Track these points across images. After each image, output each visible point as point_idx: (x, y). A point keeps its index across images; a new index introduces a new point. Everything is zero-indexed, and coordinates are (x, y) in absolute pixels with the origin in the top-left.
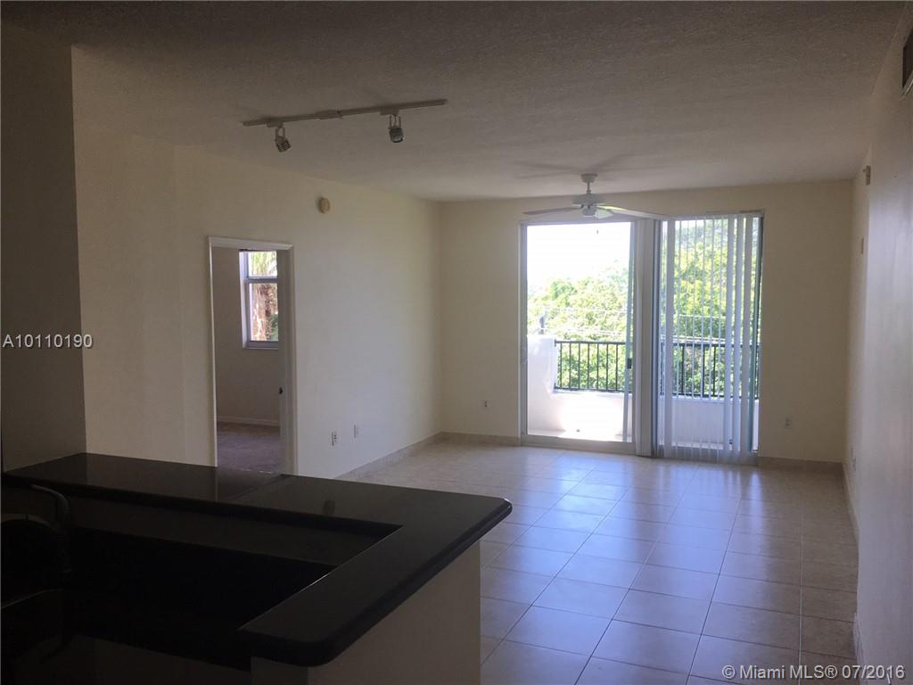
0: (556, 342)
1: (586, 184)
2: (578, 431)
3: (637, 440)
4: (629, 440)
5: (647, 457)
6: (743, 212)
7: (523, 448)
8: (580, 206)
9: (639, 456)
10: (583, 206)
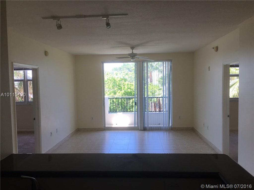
0: (109, 98)
1: (132, 50)
2: (117, 124)
3: (139, 126)
4: (136, 126)
5: (142, 130)
6: (166, 60)
7: (105, 131)
8: (130, 56)
9: (140, 130)
10: (131, 57)
